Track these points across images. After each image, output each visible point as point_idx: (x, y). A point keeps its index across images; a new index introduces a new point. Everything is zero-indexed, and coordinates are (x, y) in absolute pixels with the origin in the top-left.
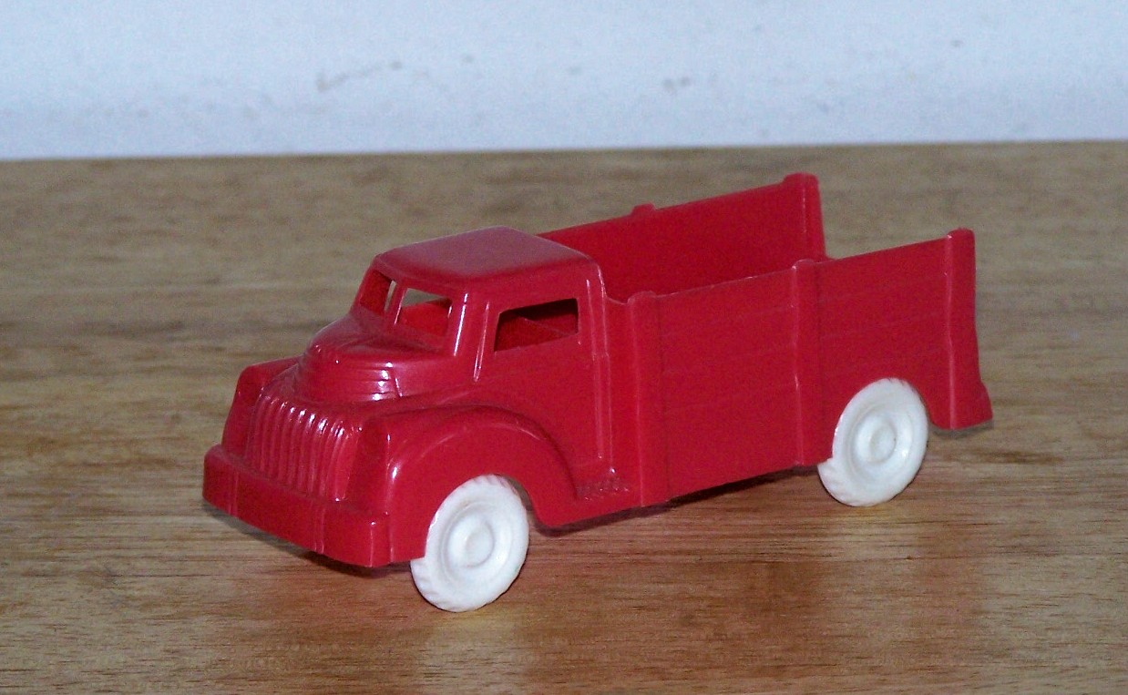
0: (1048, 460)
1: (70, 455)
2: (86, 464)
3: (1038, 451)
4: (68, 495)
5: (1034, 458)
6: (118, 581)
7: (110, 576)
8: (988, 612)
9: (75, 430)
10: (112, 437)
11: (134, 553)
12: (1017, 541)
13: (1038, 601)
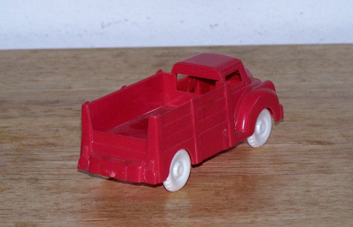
0: (330, 144)
1: (24, 142)
2: (29, 145)
3: (327, 141)
4: (23, 155)
5: (326, 143)
6: (39, 181)
7: (37, 180)
8: (311, 191)
9: (26, 134)
10: (38, 137)
11: (44, 173)
12: (320, 169)
13: (327, 188)
